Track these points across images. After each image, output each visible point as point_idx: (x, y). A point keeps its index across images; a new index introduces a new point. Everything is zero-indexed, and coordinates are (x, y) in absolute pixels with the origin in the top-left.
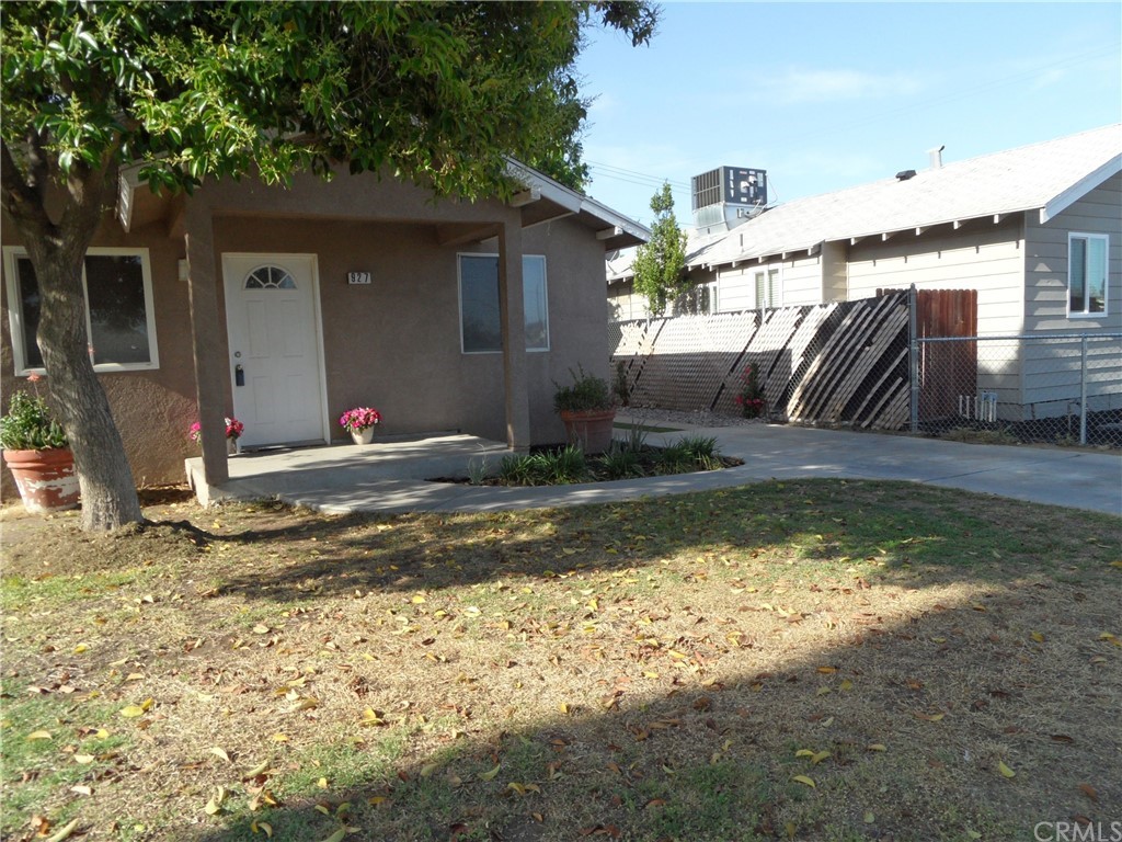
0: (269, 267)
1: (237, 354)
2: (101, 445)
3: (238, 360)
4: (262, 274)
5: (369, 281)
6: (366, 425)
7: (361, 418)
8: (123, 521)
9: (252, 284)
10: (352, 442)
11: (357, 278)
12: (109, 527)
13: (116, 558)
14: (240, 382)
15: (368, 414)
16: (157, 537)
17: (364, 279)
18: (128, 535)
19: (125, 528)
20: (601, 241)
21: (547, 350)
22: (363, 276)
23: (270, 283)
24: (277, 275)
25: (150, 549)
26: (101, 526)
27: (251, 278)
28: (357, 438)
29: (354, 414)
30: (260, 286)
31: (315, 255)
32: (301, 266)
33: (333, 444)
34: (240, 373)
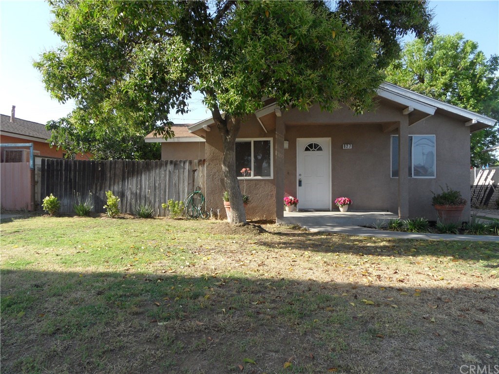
0: (313, 143)
1: (300, 175)
2: (236, 197)
3: (300, 177)
4: (311, 146)
5: (351, 148)
6: (344, 204)
7: (342, 201)
8: (240, 222)
9: (307, 149)
10: (339, 211)
11: (346, 146)
12: (236, 223)
13: (235, 232)
14: (300, 185)
15: (345, 200)
16: (248, 228)
17: (349, 147)
18: (240, 226)
19: (240, 224)
20: (467, 127)
21: (435, 177)
22: (349, 145)
23: (314, 149)
24: (316, 146)
25: (245, 231)
26: (234, 223)
27: (307, 147)
28: (341, 209)
29: (340, 199)
30: (310, 150)
31: (330, 138)
32: (325, 142)
33: (332, 211)
34: (300, 182)
